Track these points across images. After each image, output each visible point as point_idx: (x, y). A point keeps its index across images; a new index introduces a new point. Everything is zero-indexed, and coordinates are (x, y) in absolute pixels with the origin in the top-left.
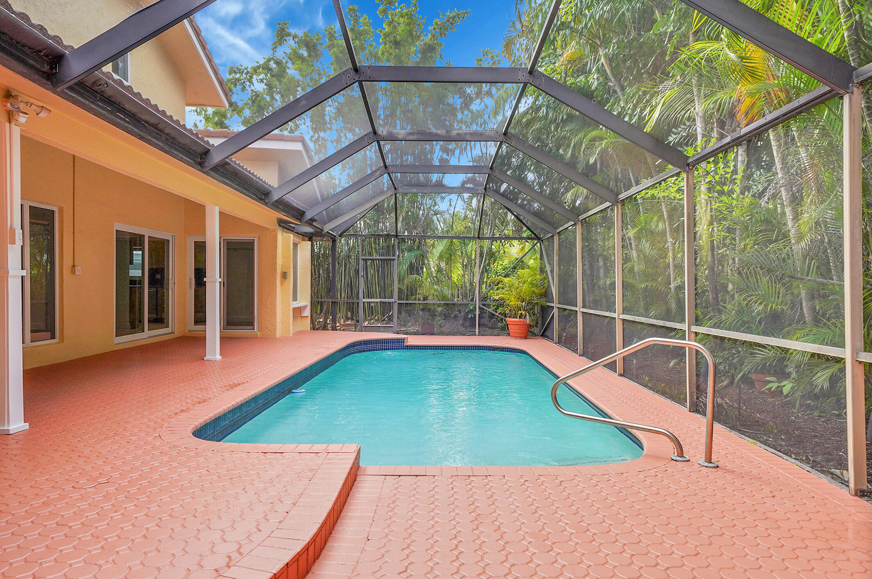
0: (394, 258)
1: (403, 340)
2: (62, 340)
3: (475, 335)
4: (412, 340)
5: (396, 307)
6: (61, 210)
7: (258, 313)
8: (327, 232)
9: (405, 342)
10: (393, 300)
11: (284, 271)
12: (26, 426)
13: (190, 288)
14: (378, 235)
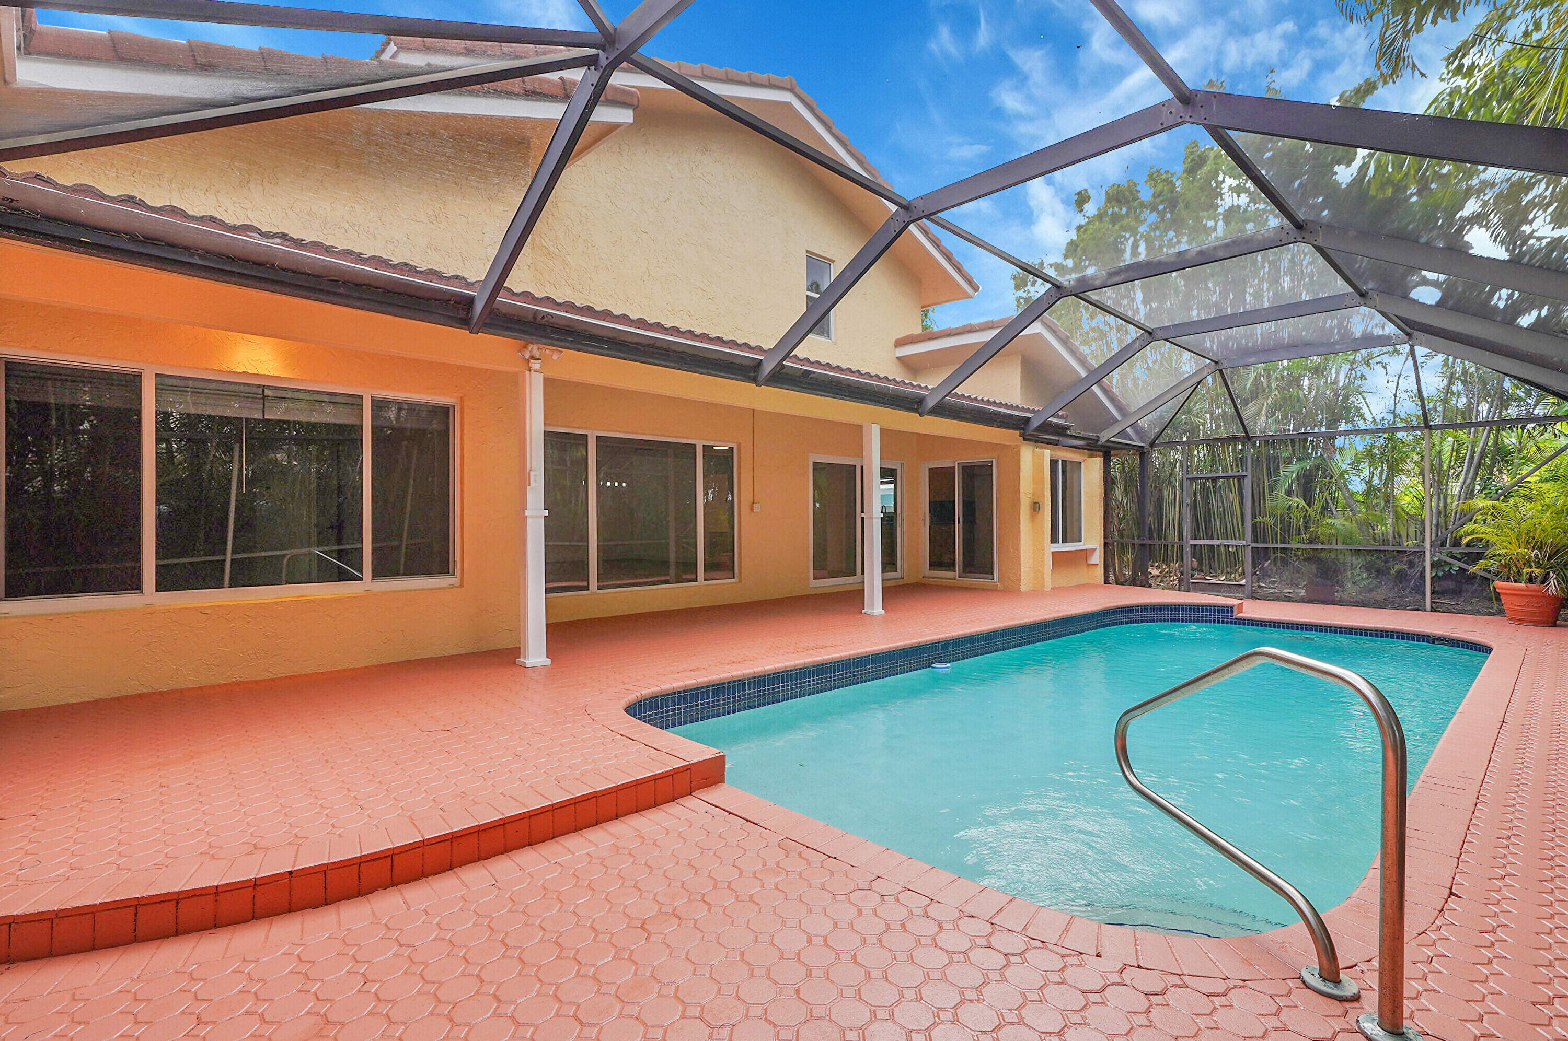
0: (1244, 473)
1: (1230, 609)
2: (740, 581)
3: (1425, 610)
4: (1253, 610)
5: (1248, 553)
6: (739, 445)
7: (998, 557)
8: (1108, 441)
9: (1235, 612)
10: (1244, 542)
11: (1036, 501)
12: (548, 662)
13: (925, 525)
14: (1214, 439)
